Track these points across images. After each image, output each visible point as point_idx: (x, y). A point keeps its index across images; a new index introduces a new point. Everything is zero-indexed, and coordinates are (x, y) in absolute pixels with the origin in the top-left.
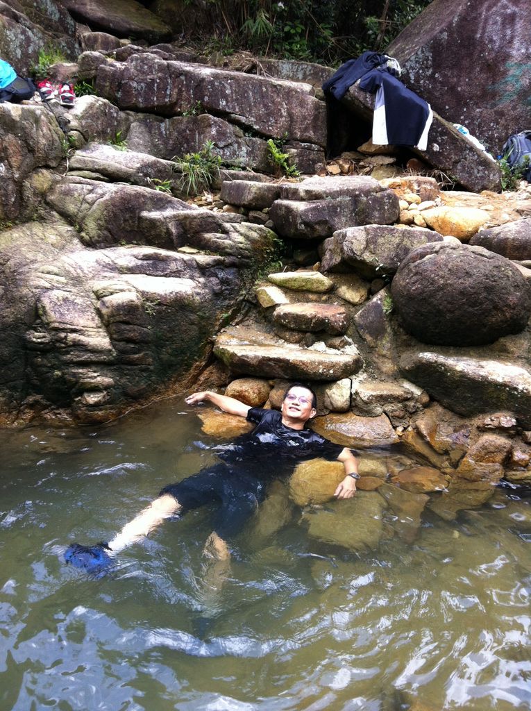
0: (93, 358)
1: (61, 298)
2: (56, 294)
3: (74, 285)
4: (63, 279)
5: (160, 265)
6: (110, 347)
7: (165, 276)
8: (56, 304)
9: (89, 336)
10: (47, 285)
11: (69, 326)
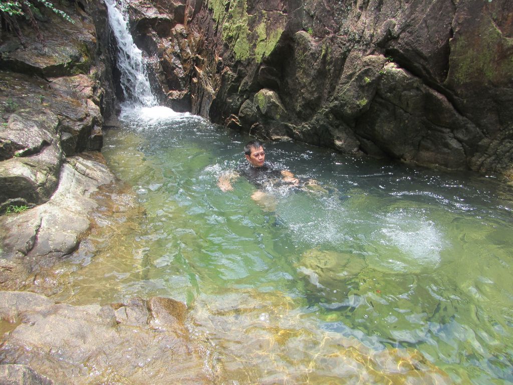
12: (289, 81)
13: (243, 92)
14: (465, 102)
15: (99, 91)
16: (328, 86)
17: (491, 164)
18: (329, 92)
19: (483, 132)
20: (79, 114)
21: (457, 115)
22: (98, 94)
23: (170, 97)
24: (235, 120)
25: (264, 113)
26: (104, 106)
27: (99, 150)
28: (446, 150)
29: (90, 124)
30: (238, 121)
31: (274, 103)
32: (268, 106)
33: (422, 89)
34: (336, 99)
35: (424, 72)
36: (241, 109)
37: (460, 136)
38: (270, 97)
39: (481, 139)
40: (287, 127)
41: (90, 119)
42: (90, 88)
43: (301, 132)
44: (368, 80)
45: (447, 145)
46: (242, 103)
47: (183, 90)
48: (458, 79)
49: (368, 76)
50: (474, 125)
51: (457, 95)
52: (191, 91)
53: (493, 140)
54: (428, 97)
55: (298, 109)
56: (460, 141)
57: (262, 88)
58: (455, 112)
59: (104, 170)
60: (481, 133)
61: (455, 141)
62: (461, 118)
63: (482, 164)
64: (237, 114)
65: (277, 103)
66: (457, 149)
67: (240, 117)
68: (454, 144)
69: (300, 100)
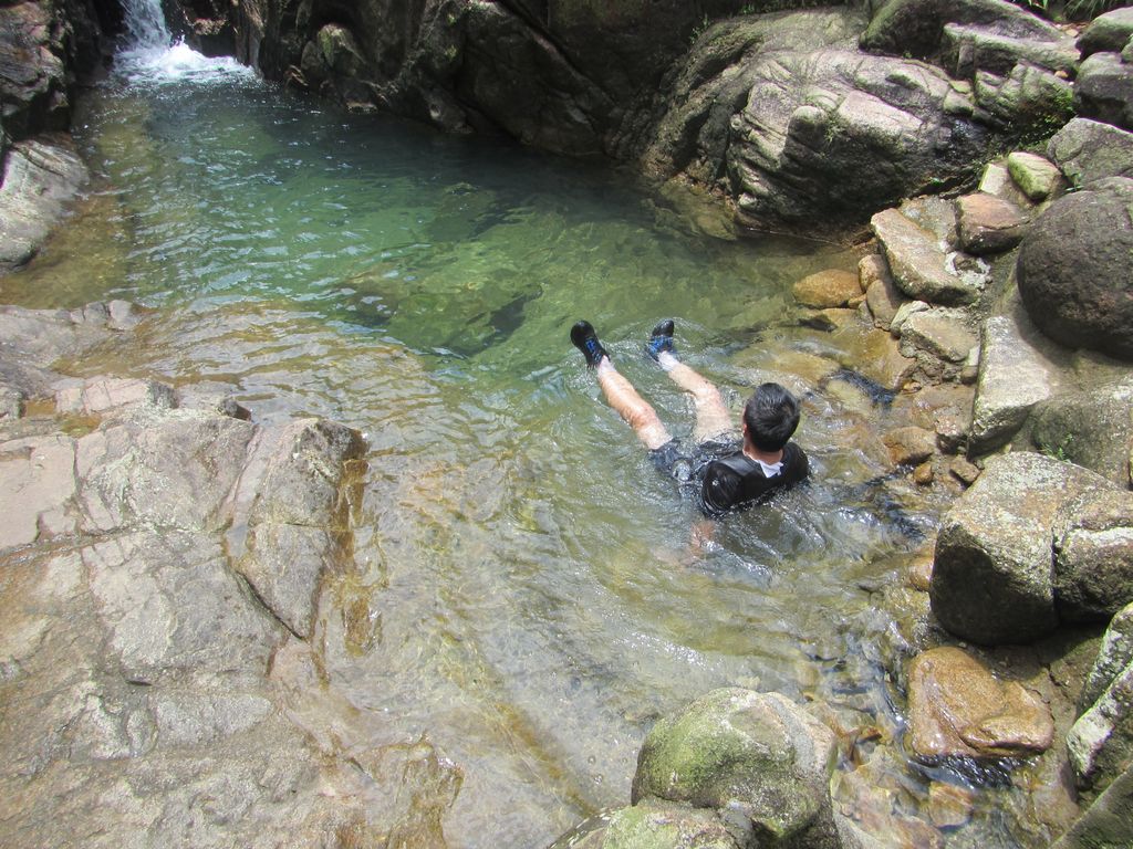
0: (760, 161)
1: (769, 93)
2: (771, 87)
3: (795, 84)
4: (786, 74)
5: (903, 93)
6: (777, 158)
7: (900, 108)
8: (761, 97)
9: (768, 139)
10: (768, 75)
11: (757, 123)
12: (363, 14)
13: (302, 28)
14: (578, 54)
15: (62, 30)
16: (409, 24)
17: (628, 145)
18: (413, 35)
19: (611, 98)
20: (27, 75)
21: (574, 73)
22: (60, 36)
23: (198, 32)
24: (296, 74)
25: (331, 65)
26: (73, 55)
27: (67, 131)
28: (568, 125)
29: (46, 89)
30: (301, 77)
31: (343, 48)
32: (335, 55)
33: (525, 33)
34: (422, 45)
35: (521, 9)
36: (303, 56)
37: (583, 104)
38: (336, 39)
39: (611, 108)
40: (368, 87)
41: (45, 82)
42: (43, 28)
43: (388, 96)
44: (452, 18)
45: (568, 118)
46: (303, 46)
47: (218, 19)
48: (563, 22)
49: (452, 12)
50: (597, 89)
51: (566, 44)
52: (232, 20)
53: (626, 109)
54: (534, 46)
55: (379, 59)
56: (584, 112)
57: (327, 23)
58: (570, 69)
59: (73, 160)
60: (608, 99)
61: (578, 111)
62: (579, 77)
63: (617, 147)
64: (298, 65)
65: (349, 49)
66: (580, 124)
67: (304, 71)
68: (578, 117)
69: (379, 44)
